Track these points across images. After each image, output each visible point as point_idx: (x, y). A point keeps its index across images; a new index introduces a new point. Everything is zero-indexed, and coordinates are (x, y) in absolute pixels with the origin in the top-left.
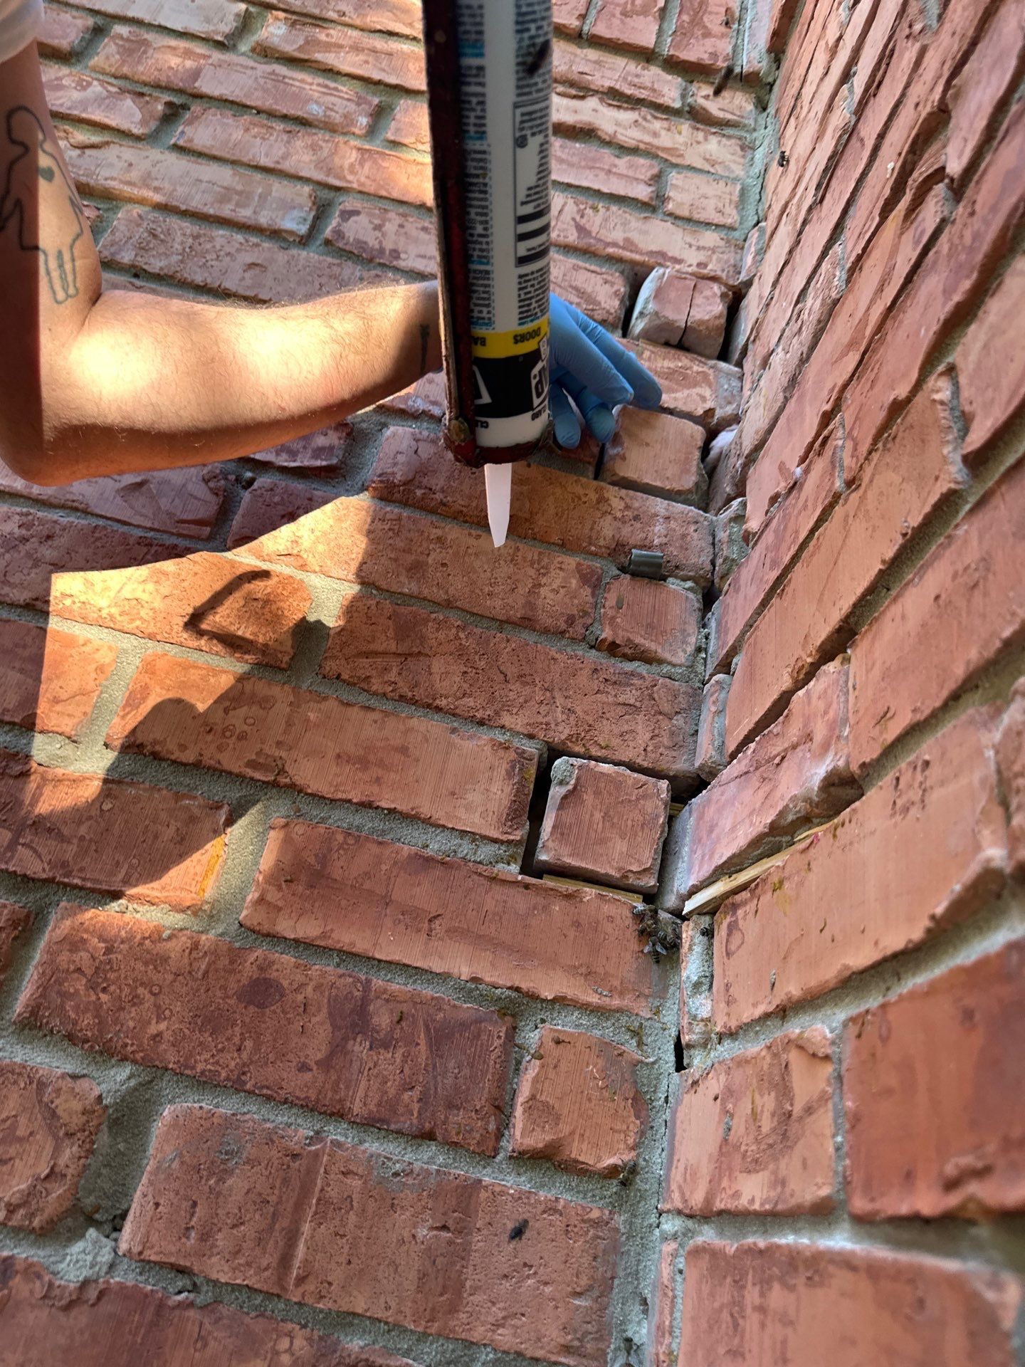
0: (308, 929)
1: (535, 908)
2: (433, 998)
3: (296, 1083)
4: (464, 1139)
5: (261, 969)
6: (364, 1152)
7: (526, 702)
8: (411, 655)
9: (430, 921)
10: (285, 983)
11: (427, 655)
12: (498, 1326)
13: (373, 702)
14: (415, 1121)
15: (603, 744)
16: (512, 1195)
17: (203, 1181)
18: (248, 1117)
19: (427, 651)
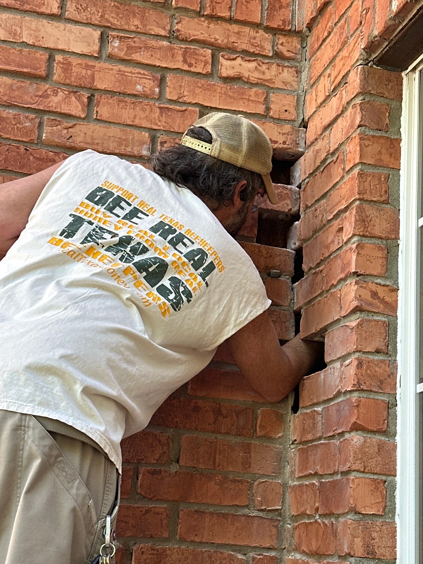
2: (235, 406)
3: (209, 428)
4: (247, 435)
5: (195, 404)
6: (226, 440)
9: (231, 388)
10: (201, 406)
12: (259, 470)
14: (236, 432)
16: (258, 445)
17: (194, 450)
18: (200, 436)
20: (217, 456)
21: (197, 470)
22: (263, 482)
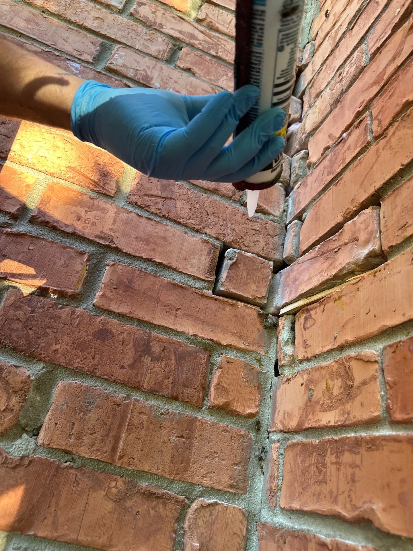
0: (124, 309)
1: (219, 309)
2: (177, 342)
3: (119, 374)
4: (190, 400)
5: (103, 324)
6: (148, 404)
7: (216, 224)
8: (167, 198)
9: (176, 310)
10: (114, 331)
11: (174, 199)
12: (204, 477)
13: (151, 217)
14: (170, 392)
15: (247, 245)
16: (209, 424)
17: (77, 414)
18: (97, 387)
19: (174, 197)
20: (123, 435)
21: (73, 460)
22: (210, 505)
